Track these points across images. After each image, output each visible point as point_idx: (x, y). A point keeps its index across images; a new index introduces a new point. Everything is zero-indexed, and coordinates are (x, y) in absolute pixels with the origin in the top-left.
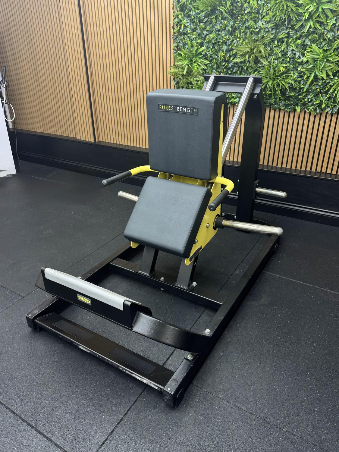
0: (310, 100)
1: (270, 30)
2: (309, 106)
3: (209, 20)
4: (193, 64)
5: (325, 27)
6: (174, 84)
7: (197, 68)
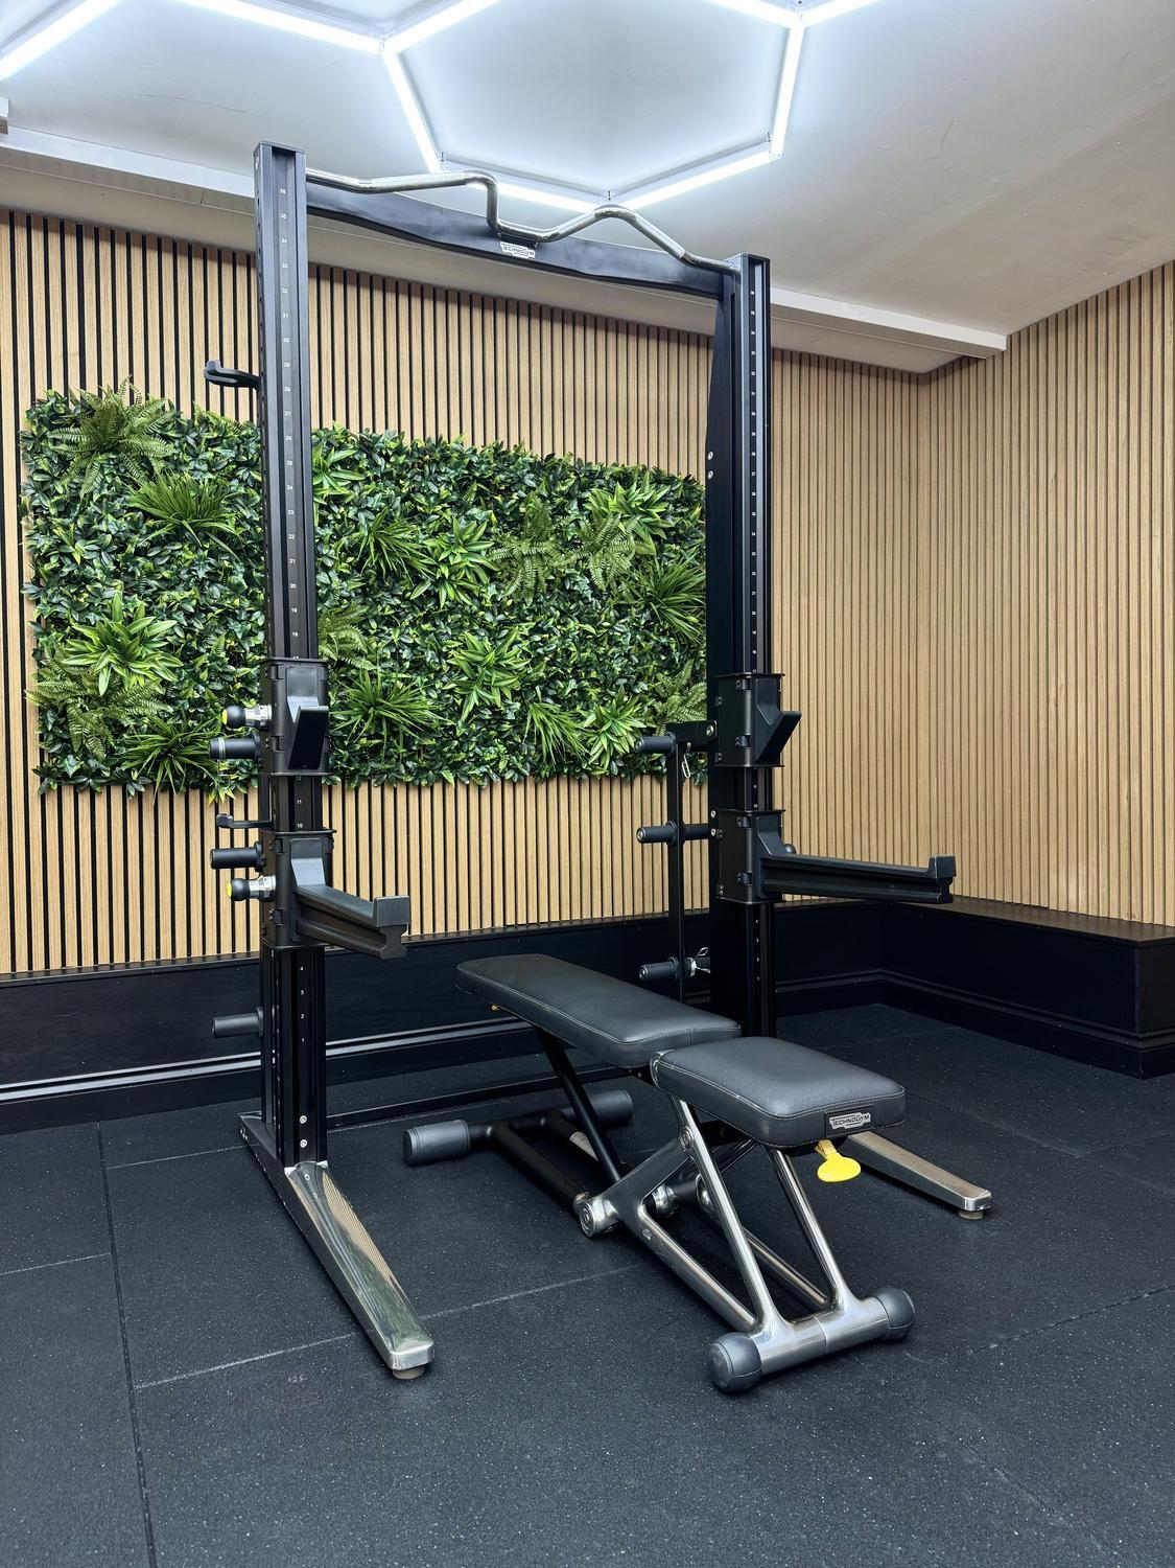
0: (471, 755)
1: (353, 595)
2: (470, 769)
3: (166, 553)
4: (132, 665)
5: (476, 601)
6: (44, 727)
7: (145, 676)
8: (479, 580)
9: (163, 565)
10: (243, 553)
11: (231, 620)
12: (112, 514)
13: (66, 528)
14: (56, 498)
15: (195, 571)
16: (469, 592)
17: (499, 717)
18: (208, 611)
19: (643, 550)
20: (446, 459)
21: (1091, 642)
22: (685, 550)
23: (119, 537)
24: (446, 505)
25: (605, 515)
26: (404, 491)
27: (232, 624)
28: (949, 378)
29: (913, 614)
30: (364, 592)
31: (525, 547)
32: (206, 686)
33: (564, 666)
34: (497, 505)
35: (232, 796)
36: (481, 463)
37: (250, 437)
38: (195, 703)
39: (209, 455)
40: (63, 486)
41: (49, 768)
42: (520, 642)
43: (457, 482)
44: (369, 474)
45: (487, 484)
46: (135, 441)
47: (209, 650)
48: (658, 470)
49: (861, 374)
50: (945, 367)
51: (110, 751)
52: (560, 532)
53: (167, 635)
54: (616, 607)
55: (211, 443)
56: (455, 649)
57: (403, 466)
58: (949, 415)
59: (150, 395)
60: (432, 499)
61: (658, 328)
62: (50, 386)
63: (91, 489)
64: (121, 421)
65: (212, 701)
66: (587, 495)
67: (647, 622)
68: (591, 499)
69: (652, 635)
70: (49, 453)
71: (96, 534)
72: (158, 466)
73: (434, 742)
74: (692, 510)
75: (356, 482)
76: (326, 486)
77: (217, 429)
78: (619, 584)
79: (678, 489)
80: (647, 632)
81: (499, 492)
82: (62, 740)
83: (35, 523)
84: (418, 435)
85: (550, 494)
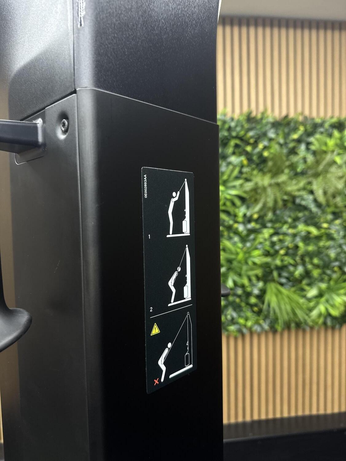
25: (325, 152)
31: (265, 181)
34: (247, 154)
36: (236, 126)
45: (241, 139)
66: (312, 139)
68: (316, 142)
78: (335, 198)
81: (249, 144)
85: (286, 141)
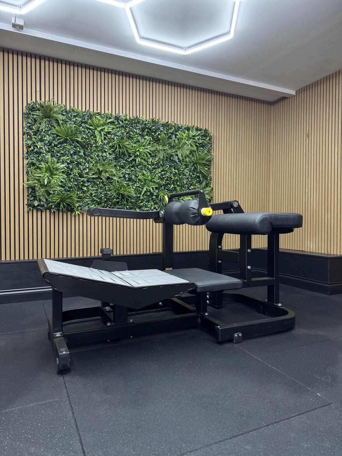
1: (113, 159)
3: (62, 146)
4: (53, 176)
5: (146, 162)
6: (28, 193)
7: (57, 180)
8: (147, 156)
9: (61, 150)
10: (83, 147)
11: (79, 165)
12: (48, 135)
13: (36, 138)
14: (33, 130)
15: (70, 151)
16: (145, 160)
17: (152, 194)
18: (73, 162)
19: (193, 149)
20: (139, 122)
21: (318, 176)
22: (204, 149)
23: (50, 142)
24: (138, 135)
25: (182, 139)
26: (127, 131)
27: (80, 166)
28: (279, 103)
29: (268, 169)
30: (116, 159)
31: (161, 148)
32: (72, 183)
33: (170, 181)
34: (152, 136)
35: (79, 213)
36: (148, 124)
37: (85, 115)
38: (69, 188)
39: (74, 120)
40: (35, 127)
41: (30, 204)
42: (158, 174)
43: (142, 129)
44: (118, 126)
45: (150, 130)
46: (55, 115)
47: (73, 173)
48: (197, 127)
49: (254, 102)
50: (278, 100)
51: (47, 200)
52: (170, 144)
53: (62, 169)
54: (185, 165)
55: (75, 116)
56: (140, 175)
57: (127, 124)
58: (279, 113)
59: (58, 103)
60: (135, 133)
61: (198, 88)
62: (32, 100)
63: (42, 128)
64: (51, 110)
65: (74, 187)
67: (193, 169)
68: (178, 134)
69: (195, 173)
70: (31, 118)
71: (43, 140)
72: (61, 122)
73: (134, 201)
74: (206, 138)
75: (114, 128)
76: (106, 129)
77: (76, 112)
78: (186, 158)
79: (203, 132)
80: (193, 172)
81: (153, 132)
82: (34, 196)
83: (27, 137)
84: (131, 115)
85: (167, 133)
